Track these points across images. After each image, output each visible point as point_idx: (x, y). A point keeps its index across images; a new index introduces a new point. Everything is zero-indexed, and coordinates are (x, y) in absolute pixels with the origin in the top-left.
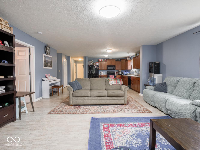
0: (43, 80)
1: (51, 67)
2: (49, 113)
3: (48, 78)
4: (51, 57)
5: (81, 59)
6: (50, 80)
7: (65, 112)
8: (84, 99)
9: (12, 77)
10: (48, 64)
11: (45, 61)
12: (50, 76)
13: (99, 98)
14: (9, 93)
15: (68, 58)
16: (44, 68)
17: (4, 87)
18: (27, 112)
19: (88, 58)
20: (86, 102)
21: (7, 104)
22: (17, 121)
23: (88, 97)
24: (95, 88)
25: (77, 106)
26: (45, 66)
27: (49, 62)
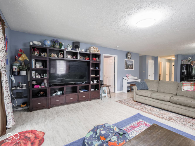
0: (124, 79)
1: (133, 68)
2: (117, 101)
3: (128, 77)
4: (133, 60)
5: (173, 58)
6: (130, 79)
7: (126, 104)
8: (145, 98)
9: (99, 76)
10: (130, 67)
11: (126, 64)
12: (131, 76)
13: (160, 101)
14: (98, 84)
15: (155, 59)
16: (125, 69)
17: (96, 81)
18: (107, 97)
19: (182, 55)
20: (147, 102)
21: (97, 89)
22: (100, 99)
23: (149, 98)
24: (163, 91)
25: (139, 103)
26: (126, 68)
27: (130, 65)
